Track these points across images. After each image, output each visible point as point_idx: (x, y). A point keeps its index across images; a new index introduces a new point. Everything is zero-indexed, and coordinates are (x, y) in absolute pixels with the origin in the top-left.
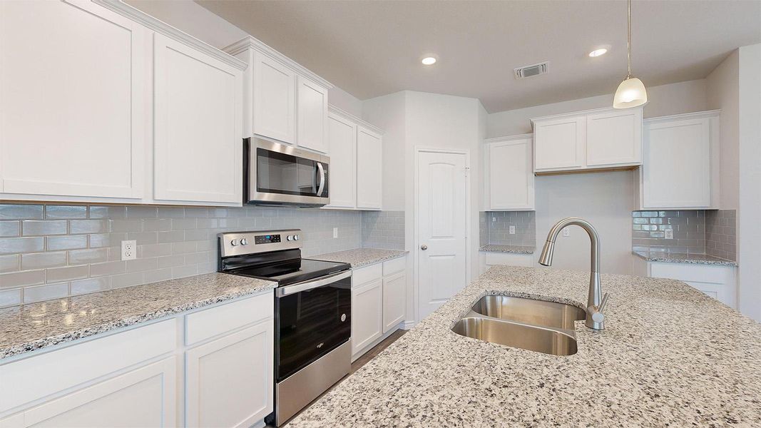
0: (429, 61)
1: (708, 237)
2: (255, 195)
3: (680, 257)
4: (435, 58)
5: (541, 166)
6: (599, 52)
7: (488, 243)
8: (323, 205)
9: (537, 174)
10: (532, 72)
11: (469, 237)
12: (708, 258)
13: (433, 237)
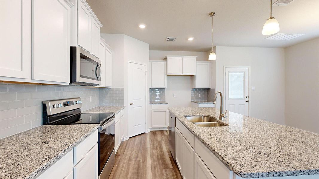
0: (142, 26)
1: (208, 96)
2: (78, 79)
3: (205, 102)
4: (145, 26)
5: (170, 73)
6: (191, 39)
7: (152, 101)
8: (97, 85)
9: (168, 75)
10: (172, 40)
11: (146, 98)
12: (208, 102)
13: (134, 99)
